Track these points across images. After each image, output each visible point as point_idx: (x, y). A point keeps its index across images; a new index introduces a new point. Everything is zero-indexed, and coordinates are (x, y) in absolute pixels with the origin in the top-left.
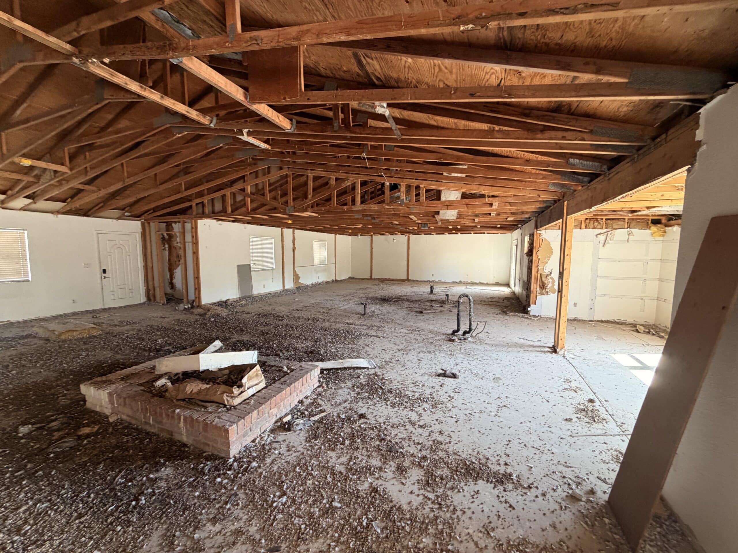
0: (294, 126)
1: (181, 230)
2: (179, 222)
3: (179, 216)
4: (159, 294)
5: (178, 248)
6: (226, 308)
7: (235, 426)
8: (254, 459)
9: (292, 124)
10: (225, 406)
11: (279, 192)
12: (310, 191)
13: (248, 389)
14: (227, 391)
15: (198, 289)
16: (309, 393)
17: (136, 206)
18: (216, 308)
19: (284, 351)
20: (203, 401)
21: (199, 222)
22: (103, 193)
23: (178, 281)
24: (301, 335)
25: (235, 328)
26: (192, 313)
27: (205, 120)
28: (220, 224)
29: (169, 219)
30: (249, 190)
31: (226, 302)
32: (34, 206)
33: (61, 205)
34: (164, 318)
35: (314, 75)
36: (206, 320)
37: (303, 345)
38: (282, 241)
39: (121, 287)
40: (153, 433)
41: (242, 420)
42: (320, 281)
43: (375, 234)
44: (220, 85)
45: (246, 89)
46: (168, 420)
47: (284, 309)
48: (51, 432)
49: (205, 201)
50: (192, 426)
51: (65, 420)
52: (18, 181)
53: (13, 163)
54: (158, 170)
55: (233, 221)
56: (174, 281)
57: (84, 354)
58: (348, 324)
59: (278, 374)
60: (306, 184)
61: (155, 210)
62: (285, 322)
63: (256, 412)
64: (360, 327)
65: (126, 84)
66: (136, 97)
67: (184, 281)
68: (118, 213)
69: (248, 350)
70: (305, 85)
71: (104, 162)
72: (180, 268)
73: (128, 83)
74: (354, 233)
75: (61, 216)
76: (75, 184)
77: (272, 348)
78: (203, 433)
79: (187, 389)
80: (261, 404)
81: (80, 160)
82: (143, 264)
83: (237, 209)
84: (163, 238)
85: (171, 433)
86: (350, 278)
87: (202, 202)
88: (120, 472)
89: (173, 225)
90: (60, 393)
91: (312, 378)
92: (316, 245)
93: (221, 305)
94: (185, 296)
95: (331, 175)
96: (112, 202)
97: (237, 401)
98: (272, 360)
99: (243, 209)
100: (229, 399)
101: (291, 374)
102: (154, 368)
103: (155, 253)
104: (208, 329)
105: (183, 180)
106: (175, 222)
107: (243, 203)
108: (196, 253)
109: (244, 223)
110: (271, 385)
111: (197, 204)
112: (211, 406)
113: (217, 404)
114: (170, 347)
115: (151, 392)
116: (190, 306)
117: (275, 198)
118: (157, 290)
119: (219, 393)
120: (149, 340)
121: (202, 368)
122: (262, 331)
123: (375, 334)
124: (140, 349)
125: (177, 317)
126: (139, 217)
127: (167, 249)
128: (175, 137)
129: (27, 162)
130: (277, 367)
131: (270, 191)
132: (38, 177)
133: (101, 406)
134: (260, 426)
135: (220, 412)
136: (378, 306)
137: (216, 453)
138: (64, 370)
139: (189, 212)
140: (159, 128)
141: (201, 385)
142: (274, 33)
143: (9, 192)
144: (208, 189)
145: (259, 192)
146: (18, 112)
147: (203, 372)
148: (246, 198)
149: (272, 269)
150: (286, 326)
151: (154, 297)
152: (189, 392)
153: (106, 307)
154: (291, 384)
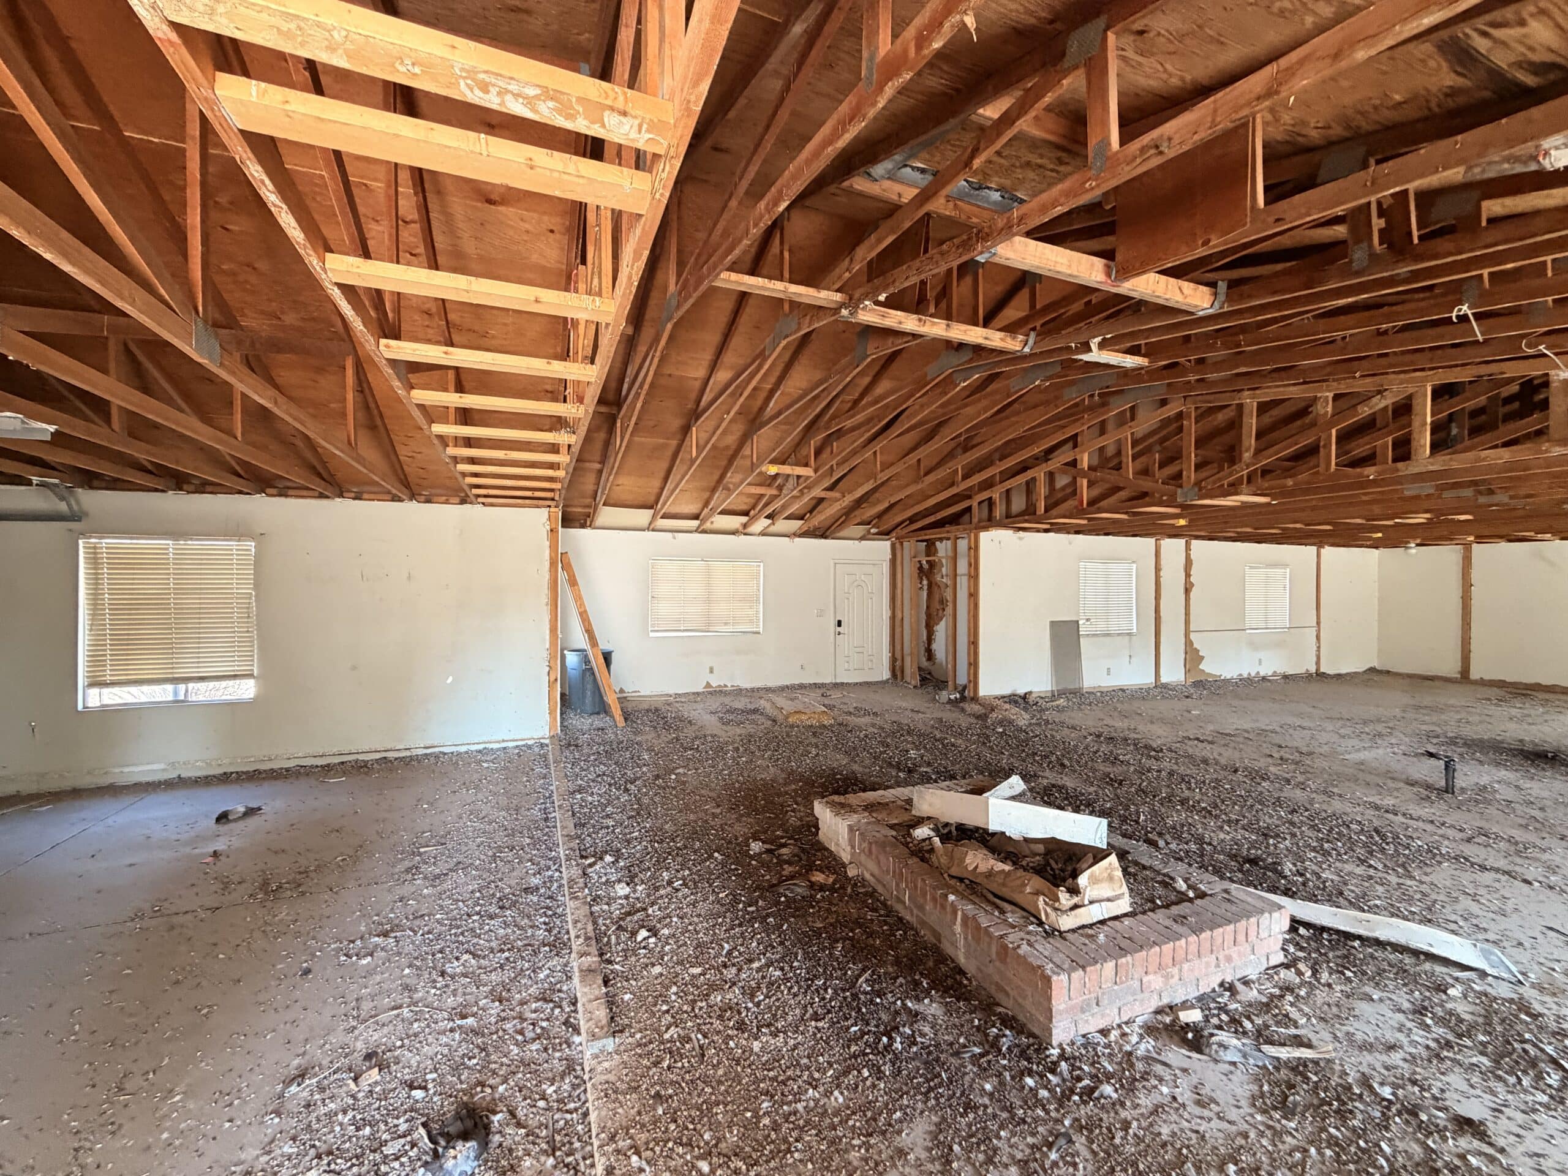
0: (1222, 297)
1: (950, 553)
2: (948, 539)
3: (948, 528)
4: (910, 669)
5: (942, 586)
6: (1025, 709)
7: (1064, 977)
8: (1109, 1077)
9: (1215, 294)
10: (1041, 923)
11: (1157, 455)
12: (1250, 441)
13: (1091, 902)
14: (1046, 891)
15: (974, 665)
16: (1253, 974)
17: (885, 517)
18: (1007, 706)
19: (1168, 837)
20: (996, 896)
21: (984, 536)
22: (849, 499)
23: (939, 647)
24: (1216, 806)
25: (1046, 757)
26: (963, 710)
27: (1013, 344)
28: (1020, 539)
29: (930, 535)
30: (1085, 461)
31: (1024, 697)
32: (773, 529)
33: (797, 524)
34: (918, 712)
35: (1288, 156)
36: (987, 728)
37: (1222, 836)
38: (1158, 569)
39: (858, 650)
40: (908, 922)
41: (1081, 972)
42: (1266, 670)
43: (1481, 539)
44: (1059, 268)
45: (1108, 255)
46: (935, 908)
47: (1160, 732)
48: (781, 862)
49: (996, 496)
50: (978, 940)
51: (796, 850)
52: (762, 496)
53: (761, 473)
54: (922, 452)
55: (1046, 531)
56: (934, 646)
57: (814, 751)
58: (1377, 808)
59: (1160, 891)
60: (1235, 425)
61: (912, 520)
62: (1166, 765)
63: (1110, 965)
64: (1429, 827)
65: (900, 323)
66: (910, 338)
67: (951, 649)
68: (862, 529)
69: (1077, 810)
70: (1267, 189)
71: (854, 453)
72: (943, 623)
73: (903, 320)
74: (1395, 539)
75: (797, 540)
76: (817, 492)
77: (1137, 822)
78: (998, 964)
79: (967, 861)
80: (1123, 951)
81: (825, 455)
82: (889, 613)
83: (1056, 504)
84: (921, 568)
85: (938, 936)
86: (1372, 670)
87: (990, 498)
88: (864, 970)
89: (938, 544)
90: (789, 806)
91: (1264, 934)
92: (1255, 578)
93: (1016, 702)
94: (951, 673)
95: (1321, 390)
96: (856, 513)
97: (1067, 922)
98: (1141, 852)
99: (1071, 503)
100: (1049, 910)
101: (1198, 902)
102: (909, 801)
103: (907, 596)
104: (991, 748)
105: (960, 464)
106: (941, 540)
107: (1069, 490)
108: (974, 595)
109: (1068, 533)
110: (1144, 913)
111: (980, 503)
112: (1013, 912)
113: (1025, 914)
114: (928, 770)
115: (906, 845)
116: (958, 696)
117: (1145, 472)
118: (908, 660)
119: (1028, 890)
120: (897, 748)
121: (993, 827)
122: (1108, 775)
123: (1502, 863)
124: (884, 760)
125: (939, 715)
126: (888, 534)
127: (925, 588)
128: (958, 389)
129: (773, 470)
130: (1158, 873)
131: (1135, 457)
132: (780, 488)
133: (837, 845)
134: (1118, 1004)
135: (1029, 933)
136: (1503, 774)
137: (1021, 1017)
138: (792, 772)
139: (966, 517)
140: (933, 380)
141: (992, 862)
142: (1203, 111)
143: (752, 513)
144: (1000, 472)
145: (1110, 462)
146: (771, 405)
147: (994, 834)
148: (1078, 479)
149: (1129, 634)
150: (1171, 774)
151: (902, 672)
152: (970, 868)
153: (838, 681)
154: (1202, 930)
